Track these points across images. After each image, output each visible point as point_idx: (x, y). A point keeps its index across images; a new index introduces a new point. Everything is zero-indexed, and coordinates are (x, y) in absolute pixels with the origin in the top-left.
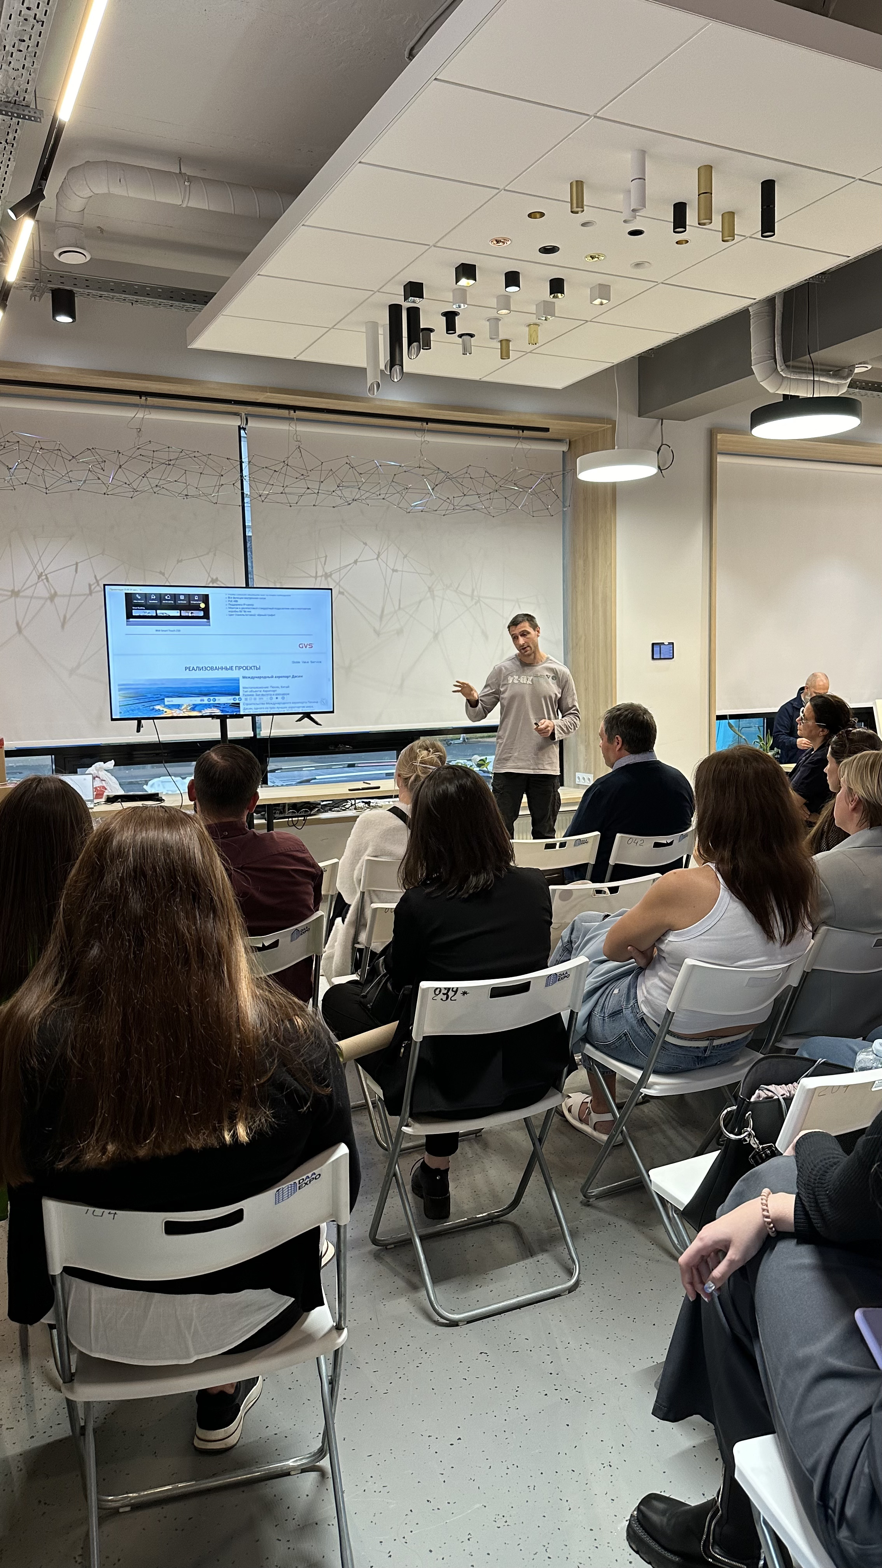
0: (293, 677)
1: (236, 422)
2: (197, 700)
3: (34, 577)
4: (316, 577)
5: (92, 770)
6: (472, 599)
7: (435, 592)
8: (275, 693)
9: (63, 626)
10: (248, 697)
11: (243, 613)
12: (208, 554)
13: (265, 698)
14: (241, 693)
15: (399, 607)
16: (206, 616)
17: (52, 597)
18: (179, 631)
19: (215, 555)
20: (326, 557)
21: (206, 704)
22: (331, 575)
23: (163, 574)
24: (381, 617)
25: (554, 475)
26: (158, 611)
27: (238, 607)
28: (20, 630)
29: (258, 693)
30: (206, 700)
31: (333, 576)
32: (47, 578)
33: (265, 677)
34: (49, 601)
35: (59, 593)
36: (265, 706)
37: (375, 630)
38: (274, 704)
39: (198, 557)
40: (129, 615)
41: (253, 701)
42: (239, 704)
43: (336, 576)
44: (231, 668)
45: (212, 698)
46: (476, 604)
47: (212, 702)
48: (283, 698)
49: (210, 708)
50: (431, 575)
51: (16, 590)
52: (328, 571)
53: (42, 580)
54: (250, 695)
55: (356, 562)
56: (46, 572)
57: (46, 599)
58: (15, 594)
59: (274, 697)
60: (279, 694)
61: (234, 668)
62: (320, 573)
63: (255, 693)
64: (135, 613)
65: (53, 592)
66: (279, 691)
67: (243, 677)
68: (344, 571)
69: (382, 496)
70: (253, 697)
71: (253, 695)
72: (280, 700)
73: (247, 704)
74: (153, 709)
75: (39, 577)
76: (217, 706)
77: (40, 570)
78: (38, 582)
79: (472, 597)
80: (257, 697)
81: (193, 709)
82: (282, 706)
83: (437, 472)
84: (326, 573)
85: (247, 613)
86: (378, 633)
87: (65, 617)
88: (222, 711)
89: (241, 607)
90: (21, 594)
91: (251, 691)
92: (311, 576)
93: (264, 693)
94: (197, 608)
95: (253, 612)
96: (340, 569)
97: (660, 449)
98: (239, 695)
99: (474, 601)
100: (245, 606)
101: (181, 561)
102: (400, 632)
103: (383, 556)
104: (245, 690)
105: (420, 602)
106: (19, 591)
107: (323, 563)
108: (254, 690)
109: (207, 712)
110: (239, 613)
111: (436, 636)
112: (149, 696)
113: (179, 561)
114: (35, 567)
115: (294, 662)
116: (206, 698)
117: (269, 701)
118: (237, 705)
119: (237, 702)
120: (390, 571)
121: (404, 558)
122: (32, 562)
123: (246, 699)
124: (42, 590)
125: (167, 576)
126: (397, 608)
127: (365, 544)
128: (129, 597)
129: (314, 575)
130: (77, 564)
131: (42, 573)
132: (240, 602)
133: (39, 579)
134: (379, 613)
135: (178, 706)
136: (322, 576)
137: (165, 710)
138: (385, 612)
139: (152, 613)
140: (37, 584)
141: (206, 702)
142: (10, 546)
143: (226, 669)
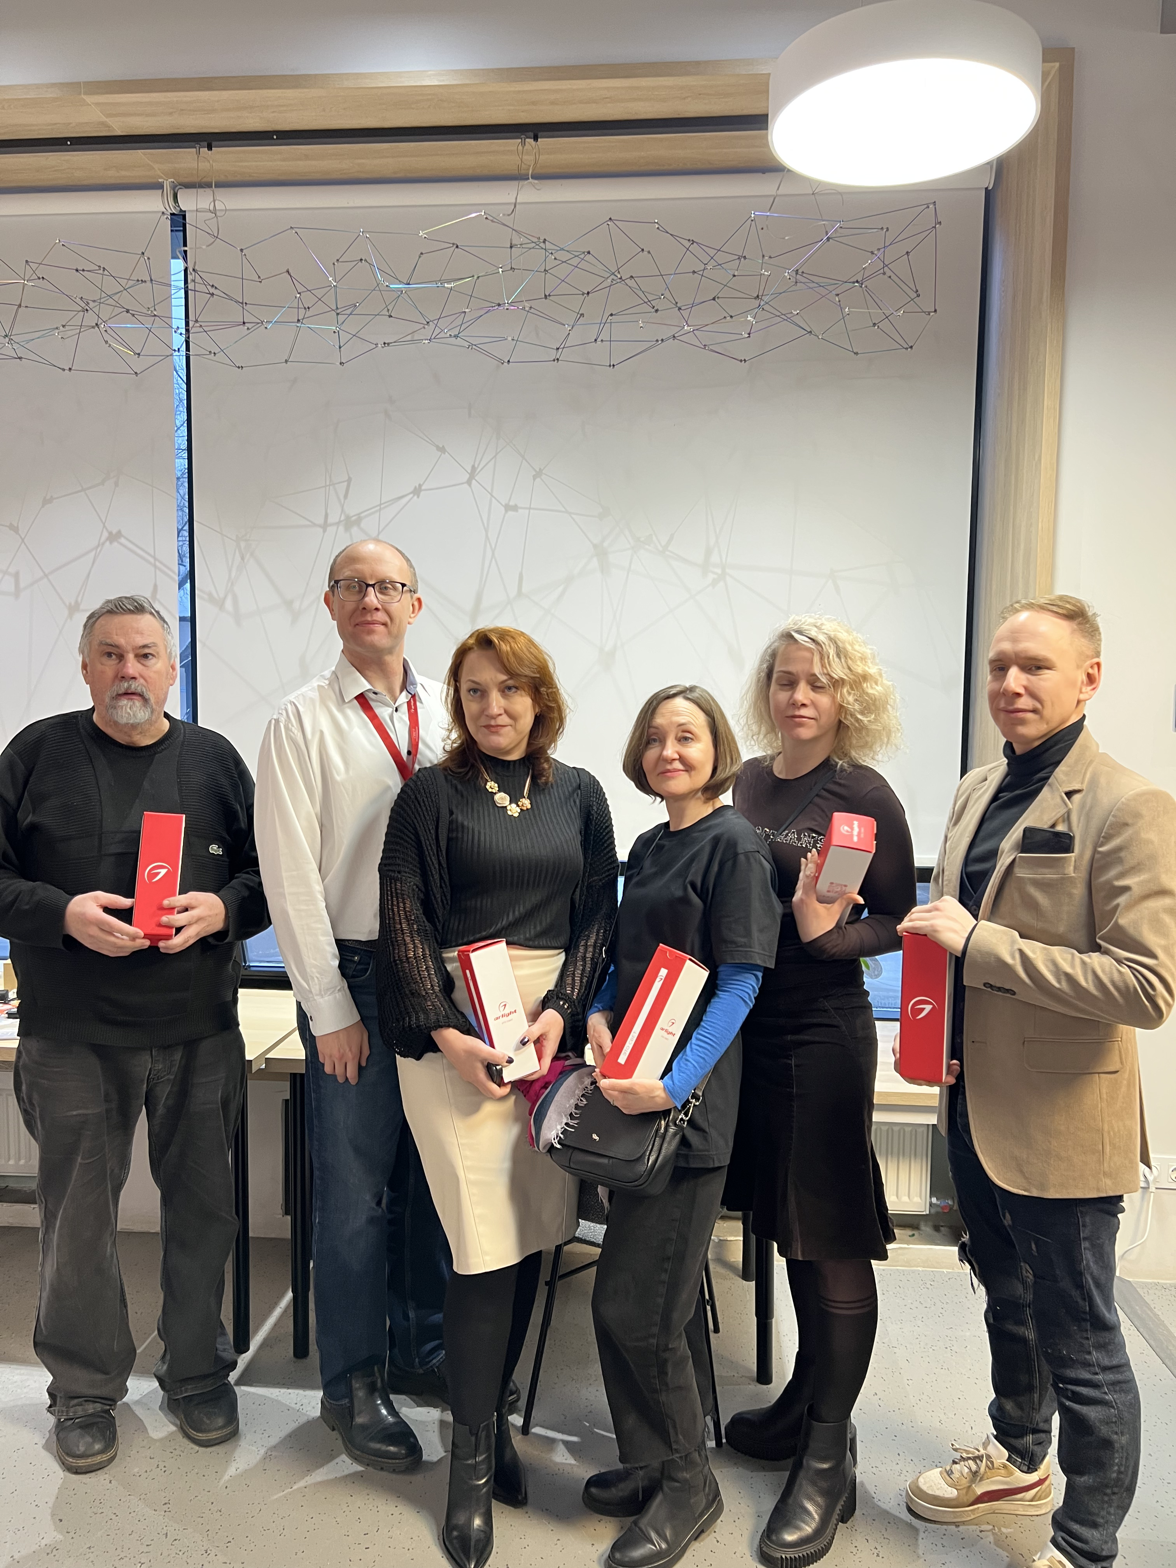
31: (364, 523)
103: (484, 476)
105: (572, 579)
107: (342, 494)
113: (46, 501)
120: (498, 509)
121: (535, 478)
127: (442, 450)
129: (321, 521)
136: (338, 524)
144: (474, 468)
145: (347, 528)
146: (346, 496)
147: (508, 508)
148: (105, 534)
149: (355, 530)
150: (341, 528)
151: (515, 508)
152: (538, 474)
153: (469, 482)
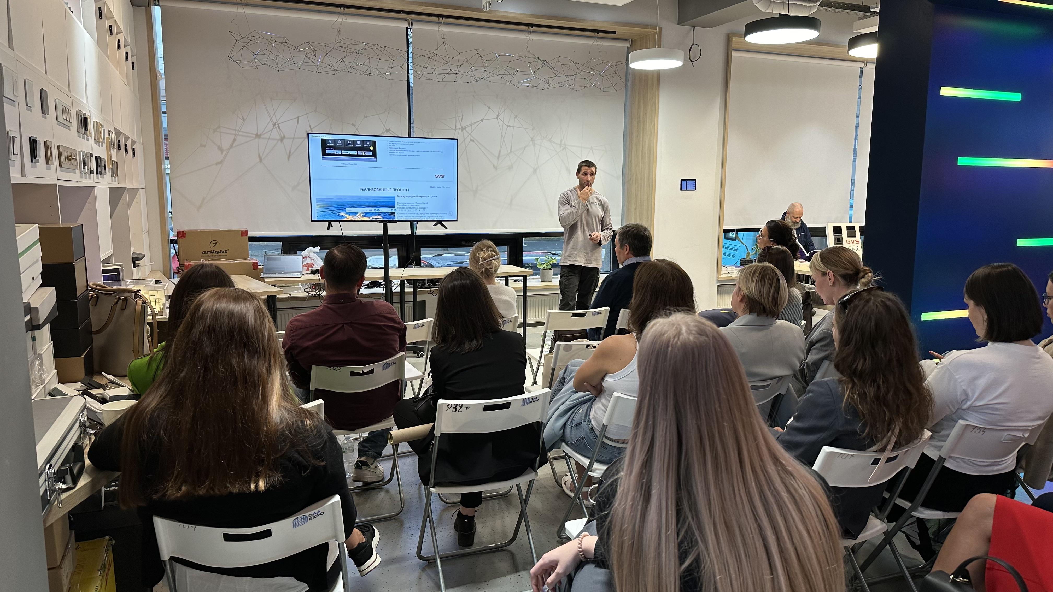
0: (431, 197)
1: (405, 25)
2: (368, 210)
3: (271, 126)
4: (455, 130)
5: (305, 253)
6: (560, 147)
7: (536, 142)
8: (419, 207)
9: (289, 158)
10: (401, 209)
11: (398, 154)
12: (384, 112)
13: (412, 210)
14: (396, 206)
15: (511, 151)
16: (374, 155)
17: (282, 139)
18: (356, 164)
19: (389, 113)
20: (463, 116)
21: (373, 213)
22: (465, 128)
23: (354, 125)
24: (498, 157)
25: (619, 63)
26: (343, 151)
27: (395, 149)
28: (261, 160)
29: (407, 207)
30: (373, 210)
31: (467, 129)
32: (279, 127)
33: (412, 197)
34: (280, 142)
35: (287, 136)
36: (412, 215)
37: (494, 166)
38: (418, 214)
39: (377, 114)
40: (324, 154)
41: (404, 212)
42: (395, 213)
43: (468, 129)
44: (390, 190)
45: (377, 209)
46: (563, 149)
47: (377, 212)
48: (424, 210)
49: (376, 215)
50: (533, 129)
51: (259, 134)
52: (463, 125)
53: (276, 127)
54: (402, 208)
55: (482, 120)
56: (279, 122)
57: (278, 140)
58: (258, 136)
59: (419, 209)
60: (421, 208)
61: (392, 190)
62: (458, 127)
63: (405, 207)
64: (328, 152)
65: (282, 135)
66: (421, 206)
67: (398, 196)
68: (473, 127)
69: (500, 76)
70: (404, 209)
71: (404, 208)
72: (422, 211)
73: (400, 214)
74: (339, 215)
75: (274, 125)
76: (380, 214)
77: (275, 121)
78: (273, 129)
79: (561, 145)
80: (407, 209)
81: (364, 216)
82: (423, 215)
83: (537, 60)
84: (462, 127)
85: (401, 154)
86: (496, 168)
87: (290, 152)
88: (384, 218)
89: (397, 150)
90: (262, 137)
91: (403, 205)
92: (452, 129)
93: (411, 207)
94: (368, 150)
95: (405, 153)
96: (472, 124)
97: (691, 47)
98: (394, 207)
99: (562, 148)
100: (400, 149)
101: (367, 117)
102: (511, 168)
103: (501, 117)
104: (399, 204)
105: (525, 148)
106: (261, 135)
107: (460, 120)
108: (404, 204)
109: (374, 218)
110: (396, 154)
111: (535, 171)
112: (336, 206)
113: (365, 117)
114: (271, 119)
115: (431, 187)
116: (373, 209)
117: (415, 212)
118: (394, 214)
119: (394, 212)
120: (505, 127)
121: (515, 118)
122: (269, 115)
123: (399, 211)
124: (275, 134)
125: (357, 126)
126: (509, 151)
127: (489, 108)
128: (324, 141)
129: (454, 128)
130: (298, 118)
131: (275, 123)
132: (397, 146)
133: (273, 127)
134: (497, 155)
135: (355, 214)
136: (459, 129)
137: (346, 216)
138: (502, 153)
139: (339, 152)
140: (272, 130)
141: (373, 211)
142: (255, 105)
143: (387, 190)
144: (498, 114)
145: (462, 130)
146: (462, 121)
147: (508, 126)
148: (385, 130)
149: (464, 131)
150: (460, 130)
151: (510, 126)
152: (516, 117)
153: (497, 118)
